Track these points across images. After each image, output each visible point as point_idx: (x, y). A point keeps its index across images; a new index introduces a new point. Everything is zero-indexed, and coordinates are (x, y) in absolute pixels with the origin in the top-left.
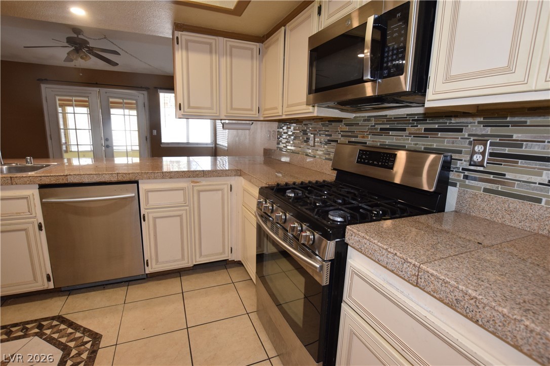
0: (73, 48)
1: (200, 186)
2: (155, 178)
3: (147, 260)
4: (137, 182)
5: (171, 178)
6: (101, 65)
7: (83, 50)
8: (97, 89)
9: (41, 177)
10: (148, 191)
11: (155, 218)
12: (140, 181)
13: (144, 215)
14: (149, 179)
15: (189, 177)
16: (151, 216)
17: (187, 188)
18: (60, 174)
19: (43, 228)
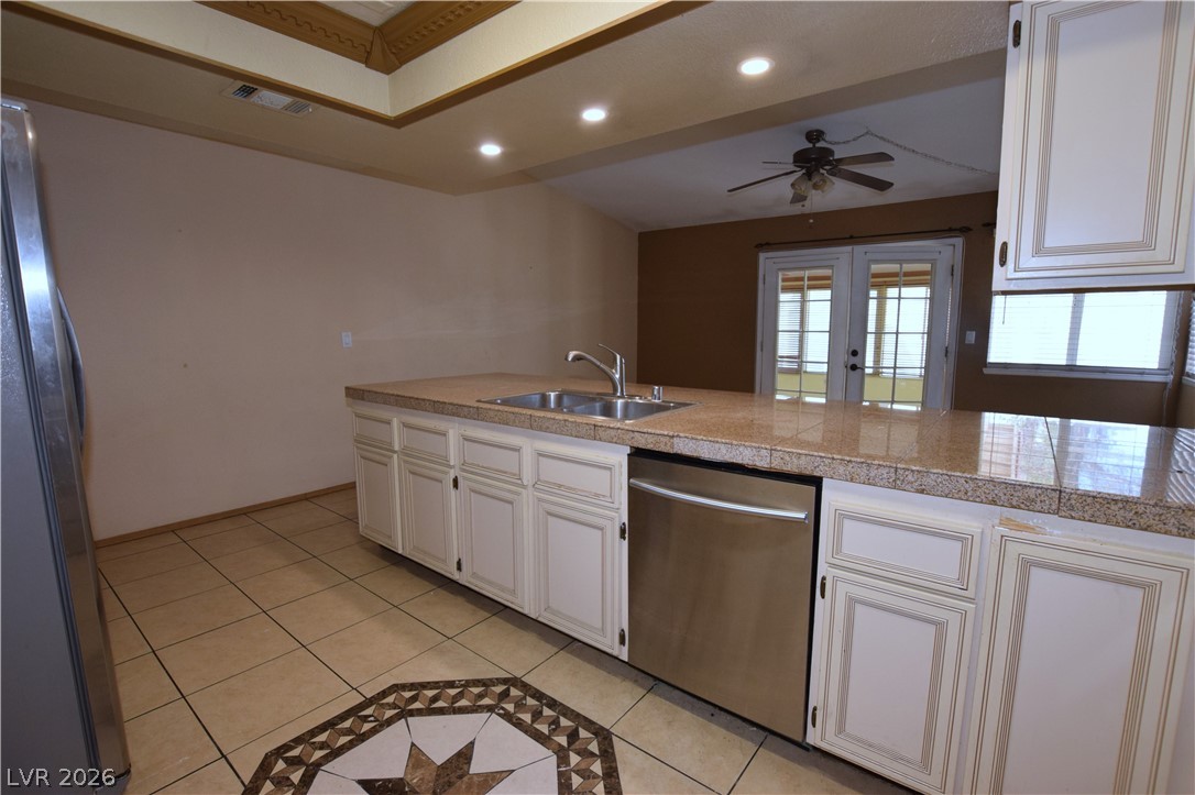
0: (804, 171)
1: (1033, 543)
2: (869, 482)
3: (815, 709)
4: (816, 482)
5: (922, 492)
6: (864, 197)
7: (822, 171)
8: (849, 248)
9: (633, 431)
10: (842, 516)
11: (852, 602)
12: (826, 482)
13: (824, 578)
14: (852, 480)
15: (993, 502)
16: (842, 589)
17: (977, 540)
18: (662, 432)
19: (627, 535)
